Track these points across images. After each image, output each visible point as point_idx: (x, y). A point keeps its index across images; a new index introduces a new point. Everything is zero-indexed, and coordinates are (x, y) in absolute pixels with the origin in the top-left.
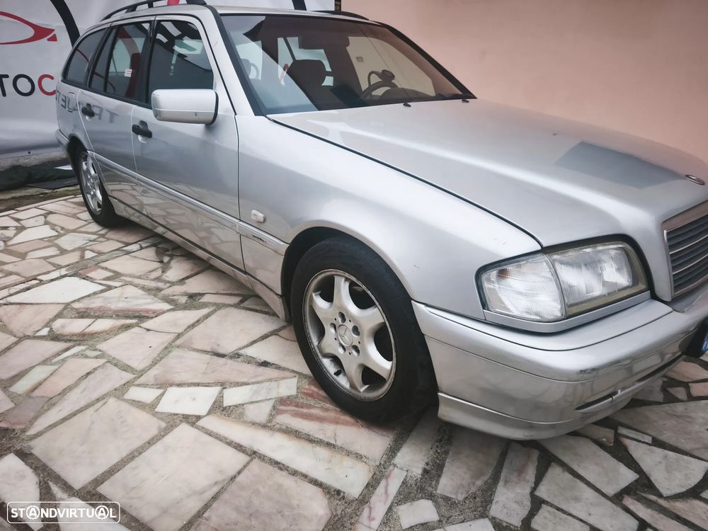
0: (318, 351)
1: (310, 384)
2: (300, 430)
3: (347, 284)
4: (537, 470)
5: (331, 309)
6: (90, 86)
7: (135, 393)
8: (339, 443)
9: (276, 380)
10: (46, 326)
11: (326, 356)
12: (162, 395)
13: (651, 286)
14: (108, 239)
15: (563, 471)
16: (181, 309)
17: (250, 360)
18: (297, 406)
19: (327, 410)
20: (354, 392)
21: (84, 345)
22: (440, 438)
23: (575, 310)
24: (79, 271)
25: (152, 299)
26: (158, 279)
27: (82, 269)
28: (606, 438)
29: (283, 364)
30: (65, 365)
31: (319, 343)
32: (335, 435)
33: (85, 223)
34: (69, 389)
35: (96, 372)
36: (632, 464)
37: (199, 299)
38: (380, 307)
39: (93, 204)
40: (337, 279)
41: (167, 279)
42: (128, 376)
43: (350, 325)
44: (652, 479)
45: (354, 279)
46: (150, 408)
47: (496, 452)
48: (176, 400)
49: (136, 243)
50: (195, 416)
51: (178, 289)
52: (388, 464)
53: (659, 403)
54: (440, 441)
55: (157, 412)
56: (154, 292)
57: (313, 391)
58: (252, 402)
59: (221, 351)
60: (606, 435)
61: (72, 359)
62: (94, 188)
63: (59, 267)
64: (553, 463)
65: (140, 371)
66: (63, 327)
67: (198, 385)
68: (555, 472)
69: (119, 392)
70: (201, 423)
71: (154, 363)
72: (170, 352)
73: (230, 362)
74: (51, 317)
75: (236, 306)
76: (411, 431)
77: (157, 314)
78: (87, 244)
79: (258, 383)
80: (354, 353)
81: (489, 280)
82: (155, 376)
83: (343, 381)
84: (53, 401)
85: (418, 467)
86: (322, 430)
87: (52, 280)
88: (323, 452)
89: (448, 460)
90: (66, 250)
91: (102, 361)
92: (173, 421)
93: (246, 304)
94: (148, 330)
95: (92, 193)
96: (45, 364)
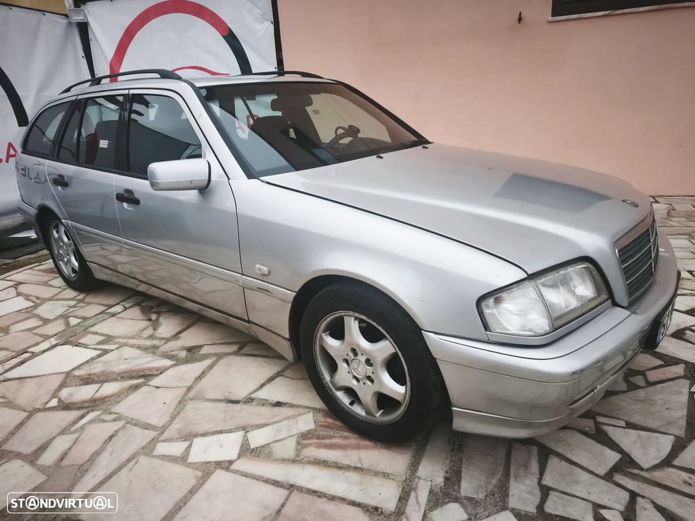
0: (331, 386)
1: (325, 417)
2: (327, 460)
3: (357, 323)
4: (539, 462)
5: (343, 346)
6: (58, 157)
7: (162, 448)
8: (365, 466)
9: (294, 417)
10: (54, 396)
11: (339, 389)
12: (190, 446)
13: (611, 296)
14: (89, 304)
15: (560, 461)
16: (183, 364)
17: (264, 403)
18: (319, 438)
19: (346, 438)
20: (370, 418)
21: (98, 410)
22: (451, 447)
23: (559, 323)
24: (70, 338)
25: (153, 357)
26: (151, 337)
27: (71, 337)
28: (589, 427)
29: (295, 402)
30: (85, 432)
31: (331, 378)
32: (360, 459)
33: (60, 290)
34: (97, 453)
35: (118, 434)
36: (614, 446)
37: (199, 352)
38: (391, 340)
39: (66, 270)
40: (346, 319)
41: (160, 336)
42: (152, 434)
43: (363, 359)
44: (633, 456)
45: (364, 317)
46: (183, 459)
47: (502, 453)
48: (204, 450)
49: (118, 304)
50: (227, 461)
51: (174, 344)
52: (413, 477)
53: (624, 392)
54: (453, 450)
55: (190, 463)
56: (153, 350)
57: (329, 422)
58: (277, 441)
59: (235, 398)
60: (588, 424)
61: (91, 425)
62: (68, 255)
63: (47, 337)
64: (550, 456)
65: (162, 428)
66: (71, 395)
67: (221, 432)
68: (553, 462)
69: (148, 449)
70: (234, 466)
71: (173, 418)
72: (185, 405)
73: (245, 407)
74: (56, 387)
75: (237, 353)
76: (426, 445)
77: (161, 371)
78: (69, 311)
79: (277, 422)
80: (368, 382)
81: (488, 307)
82: (178, 429)
83: (358, 410)
84: (84, 467)
85: (439, 477)
86: (347, 456)
87: (44, 351)
88: (353, 476)
89: (463, 466)
90: (48, 320)
91: (121, 424)
92: (207, 470)
93: (245, 350)
94: (157, 387)
95: (66, 260)
96: (64, 434)
